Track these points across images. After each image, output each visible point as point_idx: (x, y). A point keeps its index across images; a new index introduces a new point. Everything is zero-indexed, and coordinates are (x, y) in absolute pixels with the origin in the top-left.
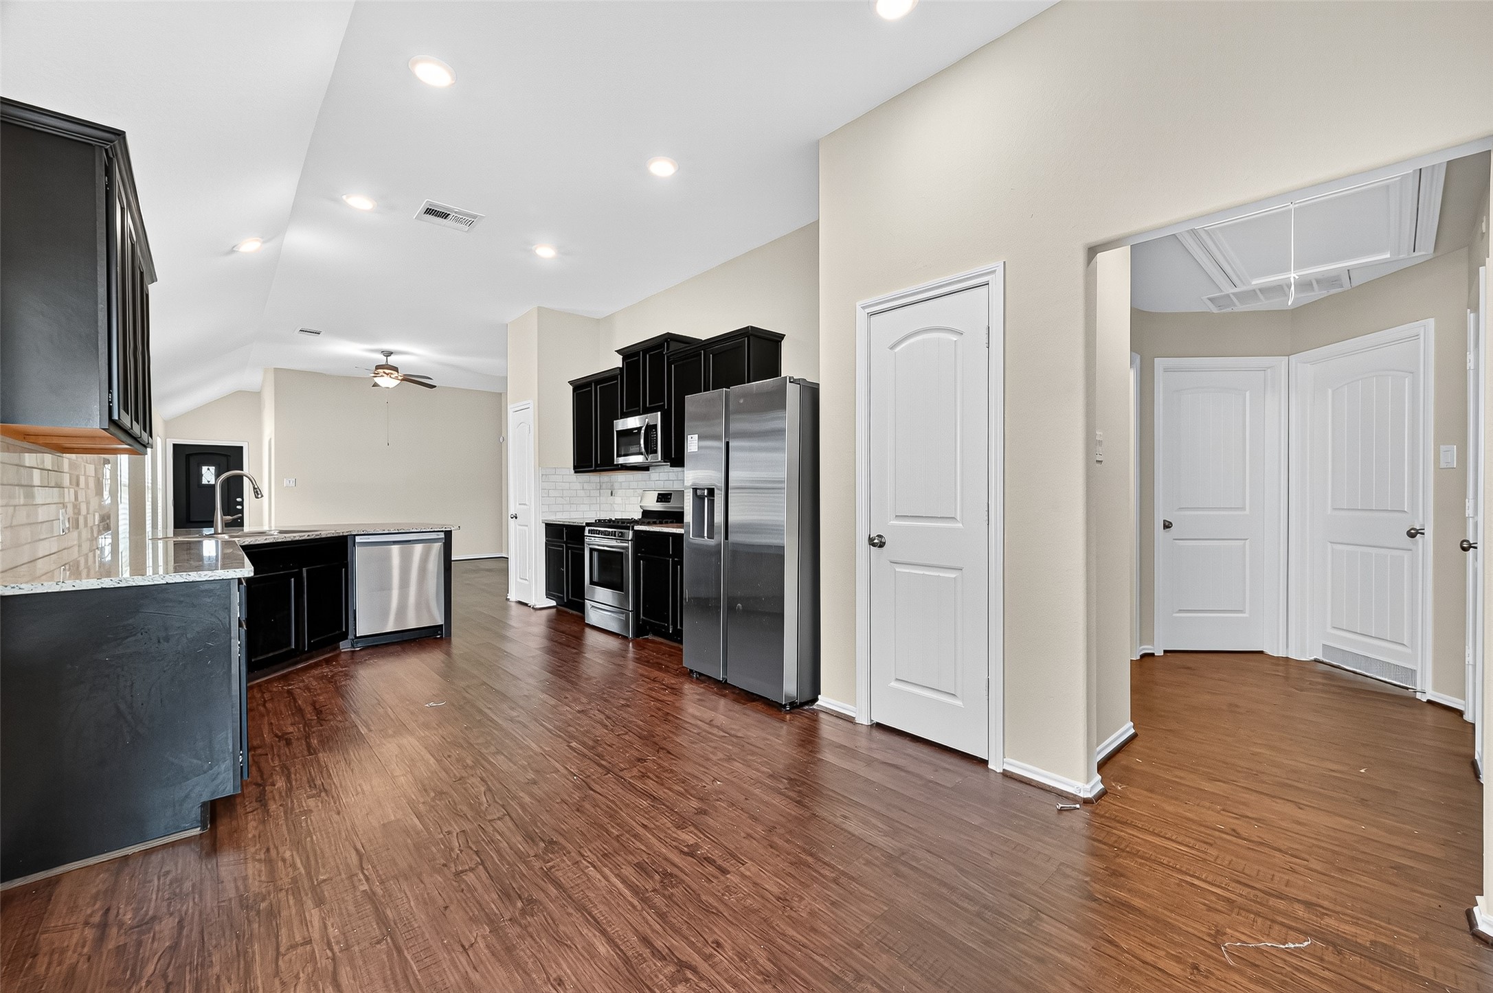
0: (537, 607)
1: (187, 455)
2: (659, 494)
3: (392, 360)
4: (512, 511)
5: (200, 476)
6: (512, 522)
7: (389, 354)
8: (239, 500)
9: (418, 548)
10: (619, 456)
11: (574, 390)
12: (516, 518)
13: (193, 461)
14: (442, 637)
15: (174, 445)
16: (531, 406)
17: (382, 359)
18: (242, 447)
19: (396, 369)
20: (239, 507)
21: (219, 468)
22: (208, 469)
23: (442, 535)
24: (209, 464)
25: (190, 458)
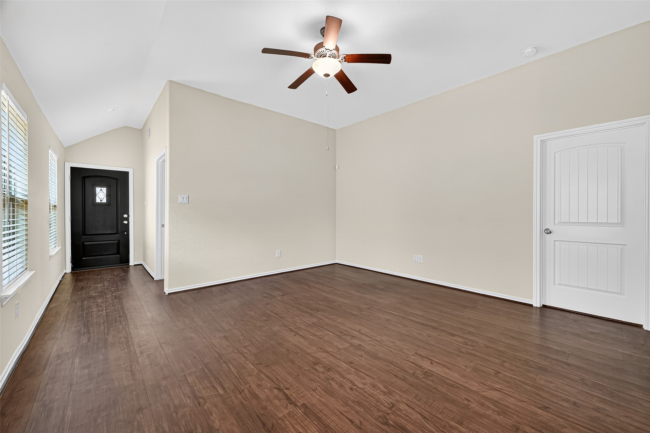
1: (83, 177)
5: (94, 195)
8: (125, 216)
13: (88, 182)
15: (71, 167)
18: (128, 173)
20: (126, 222)
21: (109, 189)
22: (101, 190)
24: (101, 186)
25: (86, 179)
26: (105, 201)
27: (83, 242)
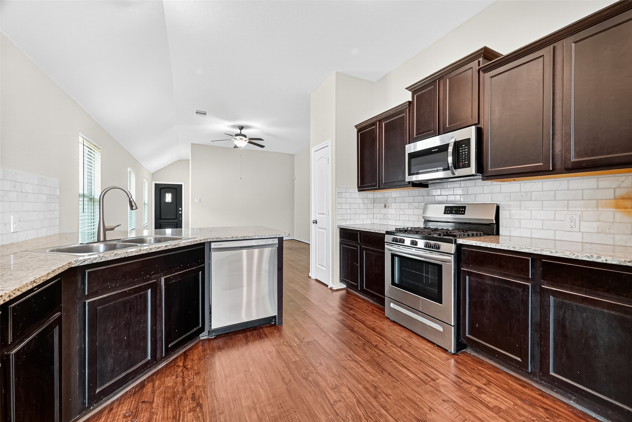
0: (335, 288)
1: (160, 188)
2: (446, 207)
3: (244, 132)
4: (313, 218)
5: (165, 197)
6: (313, 226)
7: (241, 128)
8: (180, 209)
9: (256, 251)
10: (410, 174)
11: (358, 132)
12: (316, 223)
13: (162, 191)
14: (275, 324)
15: (155, 184)
16: (329, 144)
17: (238, 131)
18: (182, 185)
19: (245, 136)
20: (180, 212)
21: (173, 194)
22: (169, 195)
23: (276, 241)
24: (169, 192)
25: (161, 190)
26: (170, 201)
27: (160, 223)
